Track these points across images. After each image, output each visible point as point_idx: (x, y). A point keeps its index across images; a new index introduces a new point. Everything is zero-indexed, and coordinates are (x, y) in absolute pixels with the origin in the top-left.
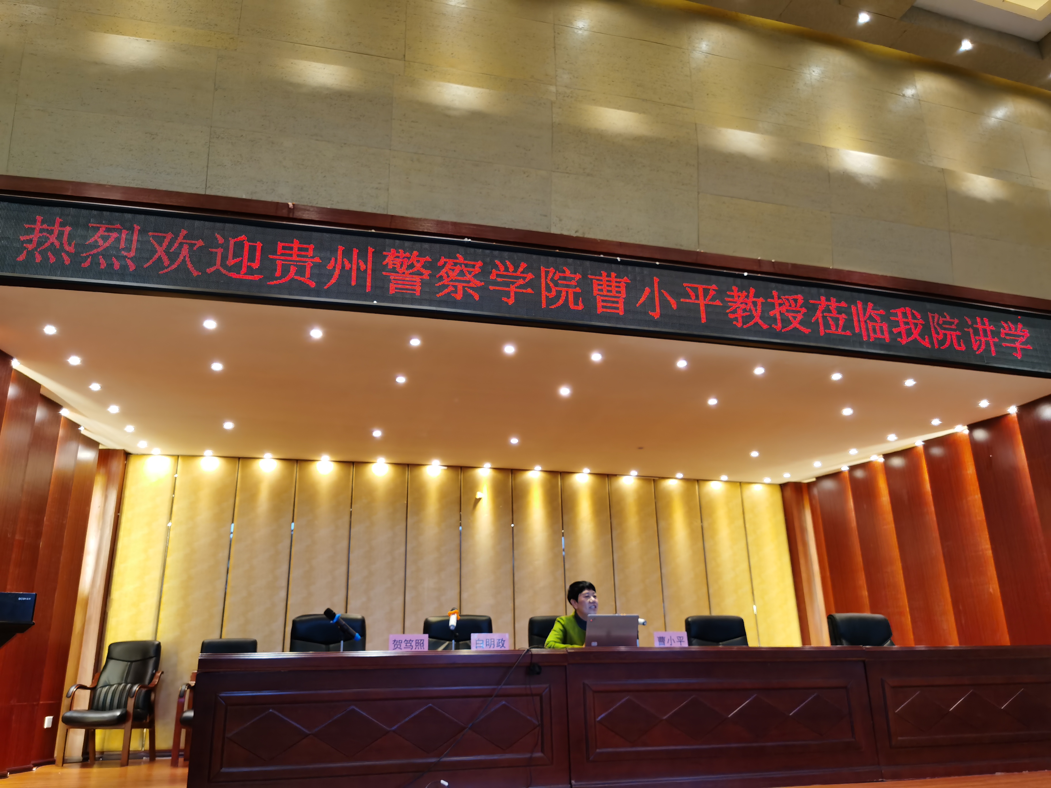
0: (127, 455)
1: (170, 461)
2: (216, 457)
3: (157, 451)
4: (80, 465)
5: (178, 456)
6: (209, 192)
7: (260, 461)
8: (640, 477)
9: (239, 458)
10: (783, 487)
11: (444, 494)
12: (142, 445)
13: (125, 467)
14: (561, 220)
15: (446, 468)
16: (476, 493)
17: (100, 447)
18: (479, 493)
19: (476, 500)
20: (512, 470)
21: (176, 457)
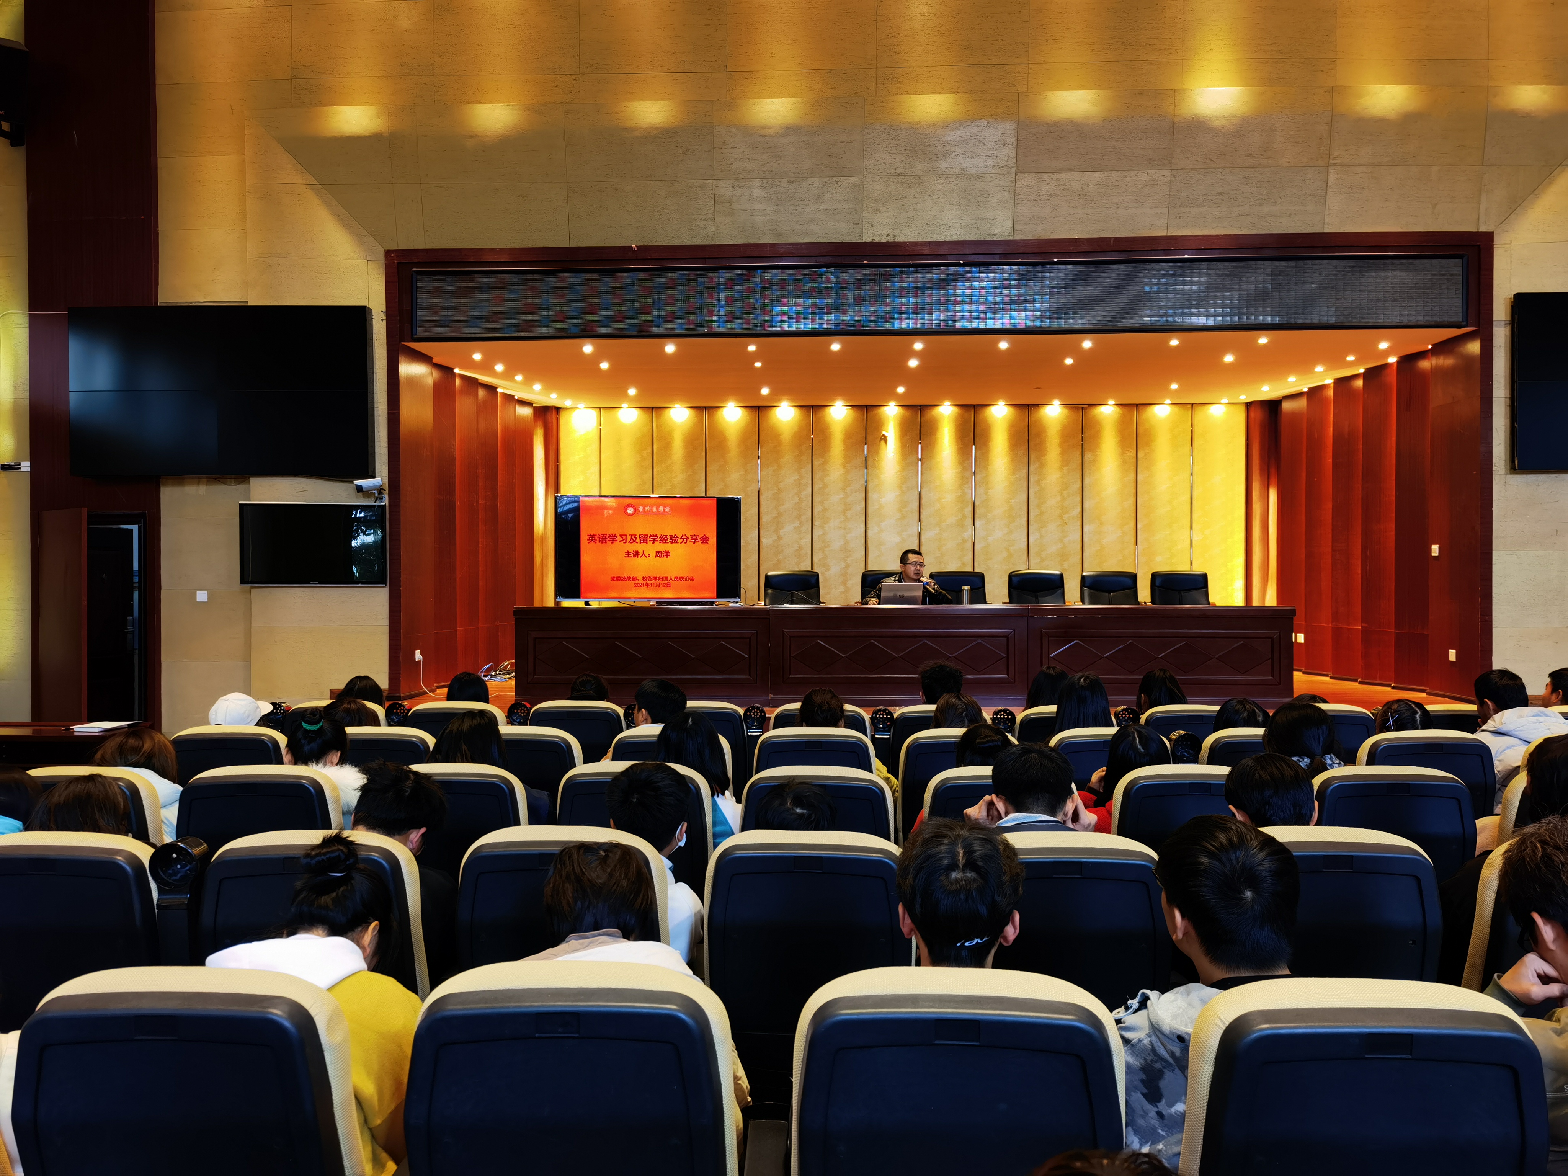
0: (558, 410)
1: (594, 413)
2: (634, 409)
3: (581, 405)
4: (522, 419)
5: (600, 408)
6: (573, 245)
7: (672, 410)
8: (1065, 405)
9: (653, 408)
10: (1248, 405)
11: (849, 436)
12: (568, 403)
13: (558, 420)
14: (872, 226)
15: (850, 408)
16: (881, 432)
17: (534, 405)
18: (884, 433)
19: (881, 439)
20: (920, 406)
21: (599, 409)
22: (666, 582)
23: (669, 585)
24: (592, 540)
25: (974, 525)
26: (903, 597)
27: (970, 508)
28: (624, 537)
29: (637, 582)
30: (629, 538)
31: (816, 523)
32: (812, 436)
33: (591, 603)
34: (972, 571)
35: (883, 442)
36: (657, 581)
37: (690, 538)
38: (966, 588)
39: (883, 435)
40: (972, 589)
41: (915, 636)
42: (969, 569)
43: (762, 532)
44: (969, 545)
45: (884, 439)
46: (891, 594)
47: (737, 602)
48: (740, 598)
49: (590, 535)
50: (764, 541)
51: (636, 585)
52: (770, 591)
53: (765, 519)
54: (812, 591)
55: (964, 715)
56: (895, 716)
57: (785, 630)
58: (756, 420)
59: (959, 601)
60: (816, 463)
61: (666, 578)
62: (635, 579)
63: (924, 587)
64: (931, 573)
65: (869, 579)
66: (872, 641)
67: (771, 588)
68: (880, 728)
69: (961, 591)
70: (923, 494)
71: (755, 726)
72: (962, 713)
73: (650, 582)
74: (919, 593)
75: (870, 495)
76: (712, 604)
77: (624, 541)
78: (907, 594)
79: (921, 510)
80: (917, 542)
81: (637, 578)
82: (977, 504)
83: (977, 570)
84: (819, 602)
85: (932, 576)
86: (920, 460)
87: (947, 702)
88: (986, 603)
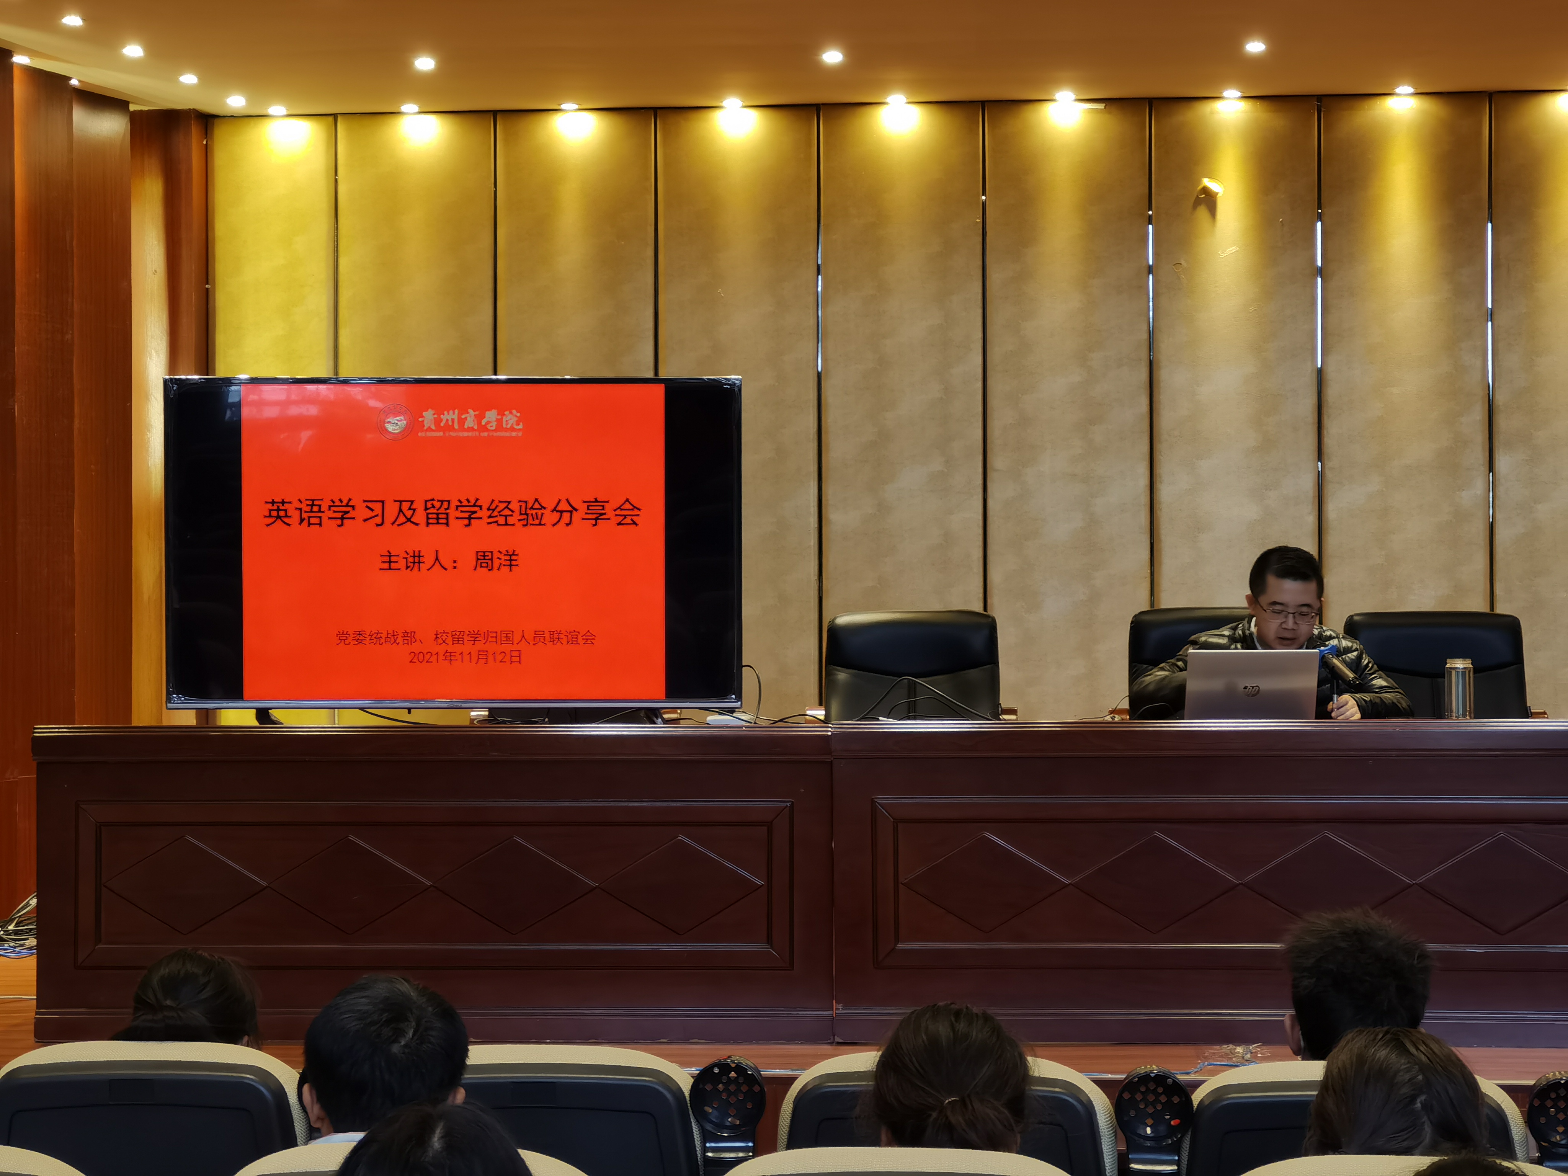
0: (205, 121)
1: (315, 131)
2: (436, 116)
3: (277, 109)
4: (97, 152)
5: (335, 116)
7: (553, 119)
9: (495, 113)
11: (1097, 194)
12: (236, 102)
13: (207, 153)
15: (1101, 106)
16: (1200, 181)
17: (132, 107)
18: (1207, 182)
19: (1197, 202)
20: (1320, 98)
21: (331, 119)
22: (507, 648)
23: (517, 658)
24: (278, 517)
25: (1491, 468)
26: (1256, 693)
27: (1478, 414)
28: (377, 507)
29: (416, 647)
30: (391, 510)
31: (997, 462)
32: (984, 198)
33: (275, 714)
34: (1486, 610)
35: (1202, 212)
36: (480, 646)
37: (583, 508)
38: (1460, 663)
39: (1206, 191)
40: (1476, 670)
41: (1293, 820)
42: (1476, 604)
43: (828, 492)
44: (1477, 531)
45: (1209, 200)
46: (1216, 685)
47: (731, 711)
48: (739, 698)
49: (273, 503)
50: (835, 517)
51: (416, 657)
52: (842, 675)
53: (835, 451)
54: (974, 674)
55: (1419, 1105)
56: (1197, 1097)
57: (882, 799)
58: (809, 145)
59: (1439, 710)
60: (995, 277)
61: (508, 638)
62: (409, 637)
63: (1324, 663)
64: (1352, 616)
65: (1154, 636)
66: (1157, 834)
67: (846, 665)
68: (1147, 1138)
69: (1440, 674)
70: (1331, 374)
71: (733, 1127)
72: (1413, 1099)
73: (458, 648)
74: (1309, 682)
75: (1164, 375)
76: (651, 715)
77: (378, 520)
78: (1268, 684)
79: (1326, 421)
80: (1311, 519)
81: (417, 636)
82: (1500, 399)
83: (1500, 609)
84: (996, 711)
85: (1352, 628)
86: (1320, 272)
87: (1361, 1060)
88: (1526, 713)
